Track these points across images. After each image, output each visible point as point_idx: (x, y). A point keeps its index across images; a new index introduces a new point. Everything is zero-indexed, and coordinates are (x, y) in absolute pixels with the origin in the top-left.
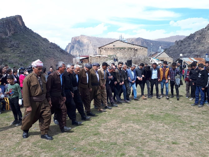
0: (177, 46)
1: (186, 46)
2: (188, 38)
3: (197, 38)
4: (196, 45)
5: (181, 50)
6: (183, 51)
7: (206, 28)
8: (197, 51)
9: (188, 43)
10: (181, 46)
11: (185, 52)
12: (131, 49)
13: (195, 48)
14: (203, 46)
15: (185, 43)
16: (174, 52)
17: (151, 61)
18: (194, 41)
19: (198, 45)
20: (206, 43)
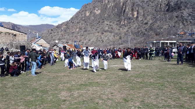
0: (48, 33)
1: (55, 34)
2: (57, 27)
3: (64, 28)
4: (63, 34)
5: (52, 37)
6: (53, 38)
7: (69, 21)
8: (64, 39)
9: (57, 31)
10: (51, 33)
11: (55, 39)
12: (9, 34)
13: (62, 36)
14: (68, 35)
15: (55, 31)
16: (46, 38)
17: (32, 46)
18: (62, 30)
19: (65, 33)
20: (70, 33)
